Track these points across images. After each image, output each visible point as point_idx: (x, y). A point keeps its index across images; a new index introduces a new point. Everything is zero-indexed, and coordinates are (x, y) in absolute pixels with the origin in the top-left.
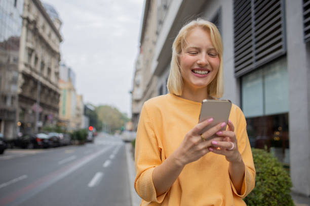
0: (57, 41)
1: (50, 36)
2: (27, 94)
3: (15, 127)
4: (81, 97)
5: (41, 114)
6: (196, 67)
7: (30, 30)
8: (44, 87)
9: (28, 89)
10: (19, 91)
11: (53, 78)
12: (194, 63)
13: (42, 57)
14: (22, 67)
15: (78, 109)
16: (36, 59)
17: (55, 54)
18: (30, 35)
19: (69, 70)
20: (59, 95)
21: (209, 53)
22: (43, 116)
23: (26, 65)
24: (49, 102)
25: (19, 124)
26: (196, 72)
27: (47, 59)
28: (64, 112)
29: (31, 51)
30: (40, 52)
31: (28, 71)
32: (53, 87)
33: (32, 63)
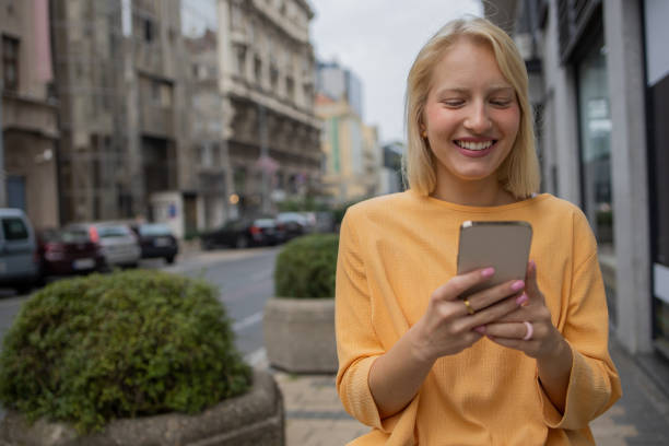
0: (302, 18)
1: (283, 10)
2: (246, 137)
3: (227, 206)
4: (375, 131)
5: (280, 175)
6: (463, 134)
7: (236, 5)
8: (281, 119)
9: (247, 127)
10: (227, 133)
11: (300, 98)
12: (458, 125)
13: (271, 56)
14: (226, 85)
15: (368, 155)
16: (258, 63)
17: (300, 47)
18: (238, 16)
19: (347, 75)
20: (318, 132)
21: (491, 99)
22: (286, 179)
23: (235, 79)
24: (296, 149)
25: (234, 199)
26: (463, 145)
27: (283, 59)
28: (338, 166)
29: (242, 50)
30: (266, 47)
31: (241, 91)
32: (302, 117)
33: (249, 75)
